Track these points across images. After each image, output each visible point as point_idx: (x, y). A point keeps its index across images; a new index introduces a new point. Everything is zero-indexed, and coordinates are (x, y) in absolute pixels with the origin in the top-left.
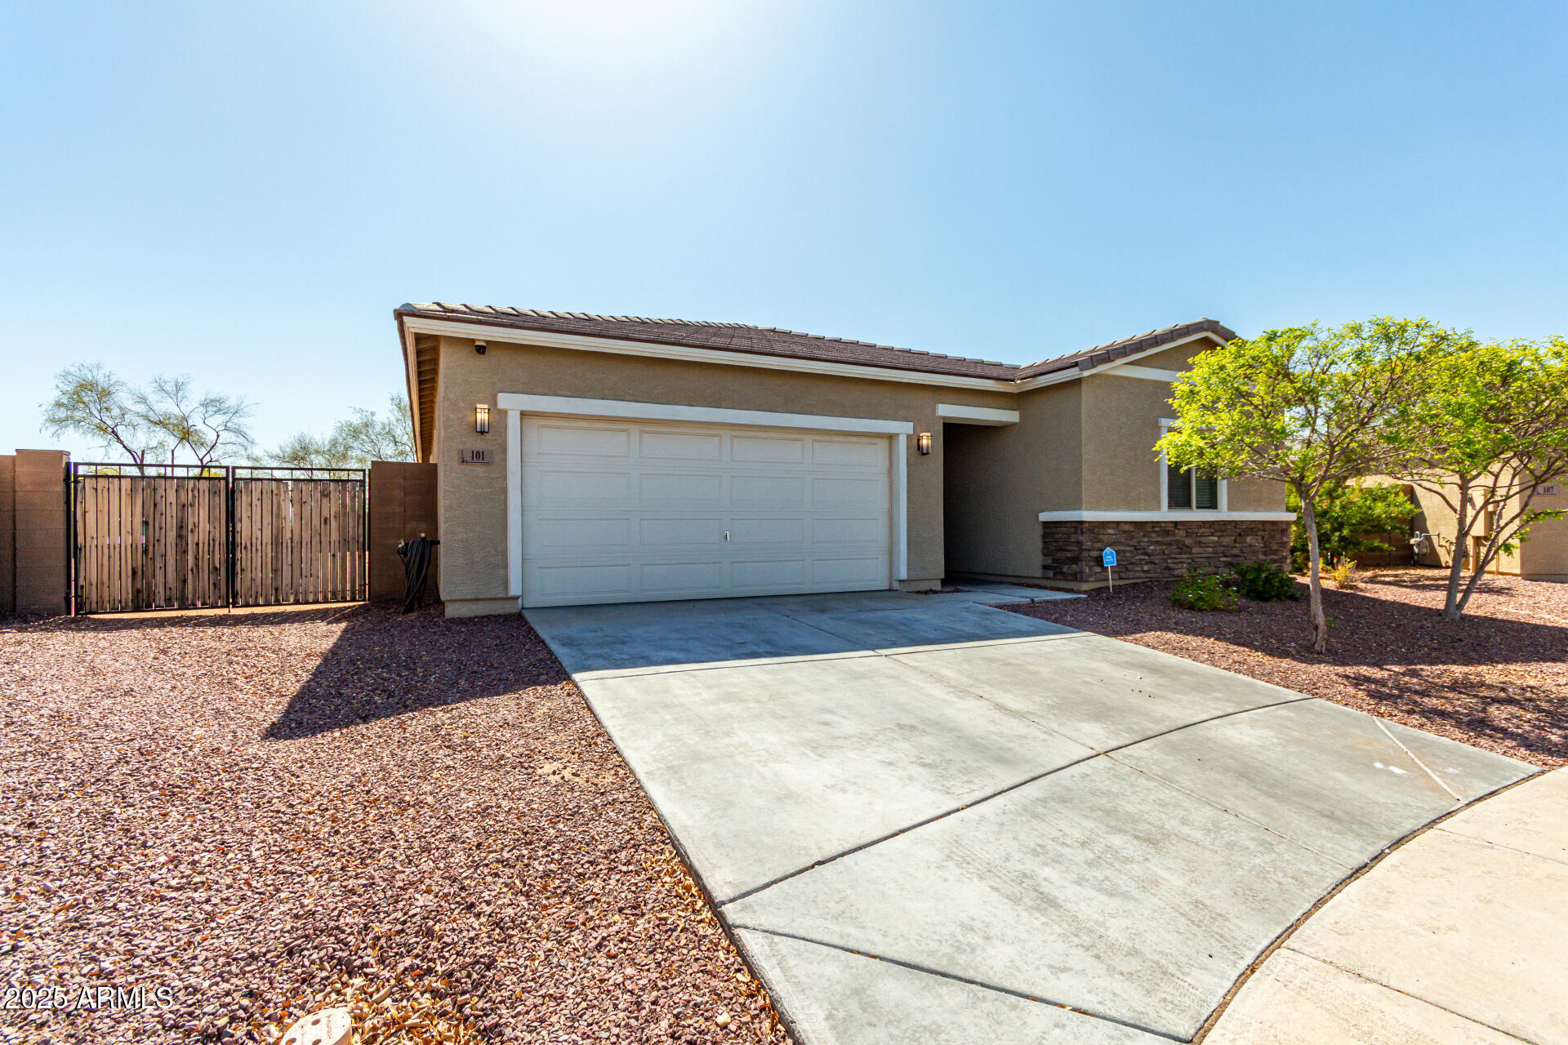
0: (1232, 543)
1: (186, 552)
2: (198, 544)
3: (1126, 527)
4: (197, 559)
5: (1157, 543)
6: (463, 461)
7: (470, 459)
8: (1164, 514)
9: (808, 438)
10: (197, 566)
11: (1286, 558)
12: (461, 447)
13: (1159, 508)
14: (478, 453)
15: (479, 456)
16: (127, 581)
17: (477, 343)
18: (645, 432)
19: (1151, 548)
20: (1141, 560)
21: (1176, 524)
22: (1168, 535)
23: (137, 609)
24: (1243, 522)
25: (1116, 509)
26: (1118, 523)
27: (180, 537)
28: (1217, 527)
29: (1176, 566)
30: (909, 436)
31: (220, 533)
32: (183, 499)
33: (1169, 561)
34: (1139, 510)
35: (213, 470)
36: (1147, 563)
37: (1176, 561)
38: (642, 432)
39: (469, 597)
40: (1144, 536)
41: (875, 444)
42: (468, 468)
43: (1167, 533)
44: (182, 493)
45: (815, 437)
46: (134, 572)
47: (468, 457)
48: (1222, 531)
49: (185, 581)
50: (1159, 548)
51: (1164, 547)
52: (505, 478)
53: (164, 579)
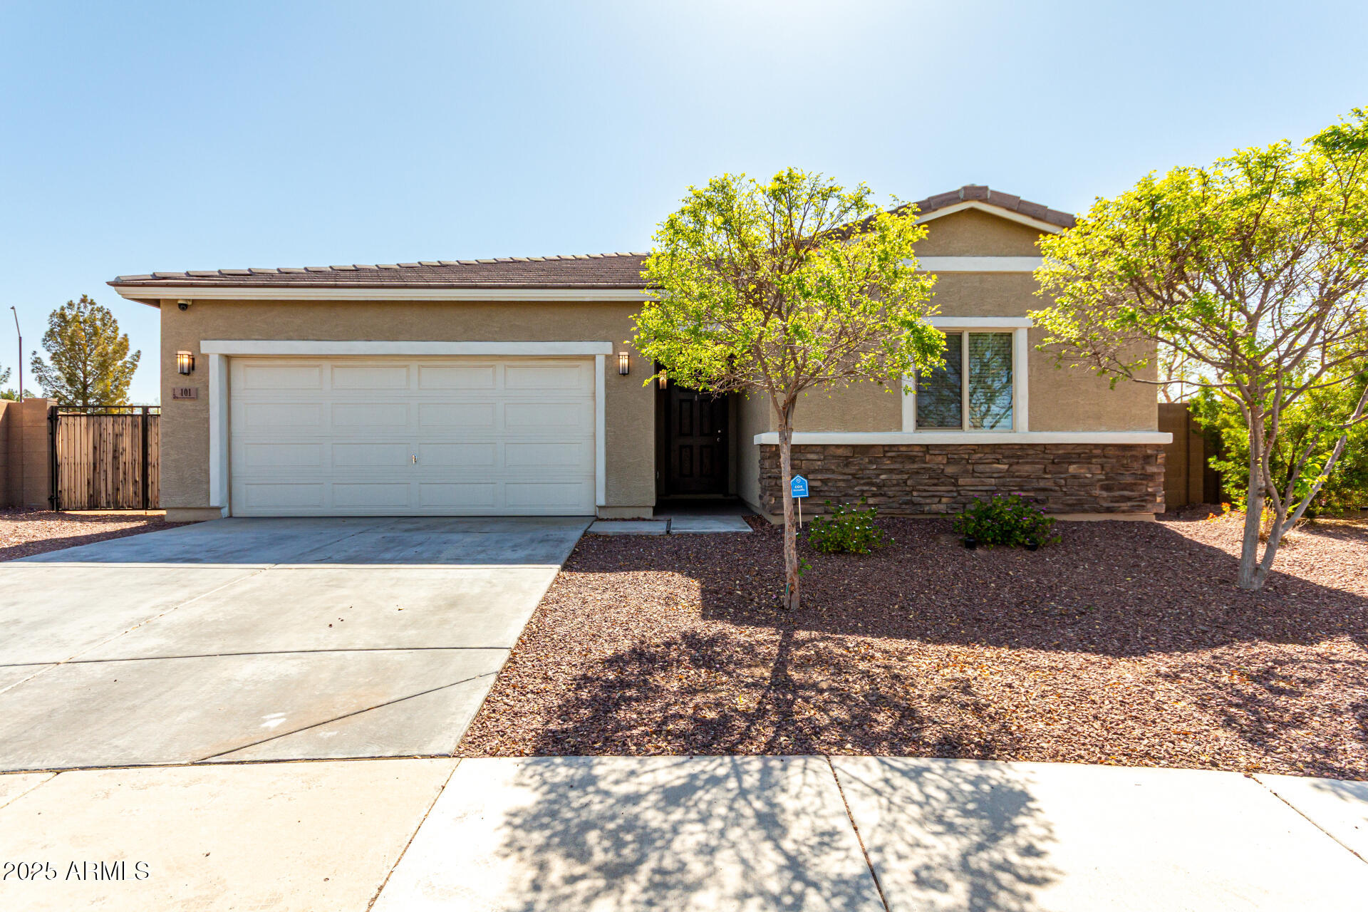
0: (1040, 473)
1: (118, 468)
2: (125, 463)
3: (840, 452)
4: (125, 473)
5: (891, 471)
6: (175, 397)
7: (180, 396)
8: (908, 434)
9: (500, 365)
10: (125, 479)
11: (1154, 495)
12: (174, 386)
13: (899, 427)
14: (186, 390)
15: (186, 393)
16: (85, 488)
17: (179, 302)
18: (336, 367)
19: (883, 477)
20: (863, 491)
21: (927, 448)
22: (914, 462)
23: (89, 509)
24: (1057, 446)
25: (828, 429)
26: (824, 447)
27: (115, 458)
28: (1007, 453)
29: (928, 501)
30: (607, 357)
31: (139, 456)
32: (117, 430)
33: (915, 494)
34: (866, 431)
35: (122, 409)
36: (874, 495)
37: (925, 494)
38: (333, 367)
39: (180, 506)
40: (870, 462)
41: (577, 366)
42: (180, 402)
43: (912, 459)
44: (116, 426)
45: (508, 363)
46: (89, 483)
47: (178, 394)
48: (1019, 457)
49: (118, 489)
50: (895, 477)
51: (906, 476)
52: (208, 410)
53: (106, 488)
